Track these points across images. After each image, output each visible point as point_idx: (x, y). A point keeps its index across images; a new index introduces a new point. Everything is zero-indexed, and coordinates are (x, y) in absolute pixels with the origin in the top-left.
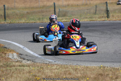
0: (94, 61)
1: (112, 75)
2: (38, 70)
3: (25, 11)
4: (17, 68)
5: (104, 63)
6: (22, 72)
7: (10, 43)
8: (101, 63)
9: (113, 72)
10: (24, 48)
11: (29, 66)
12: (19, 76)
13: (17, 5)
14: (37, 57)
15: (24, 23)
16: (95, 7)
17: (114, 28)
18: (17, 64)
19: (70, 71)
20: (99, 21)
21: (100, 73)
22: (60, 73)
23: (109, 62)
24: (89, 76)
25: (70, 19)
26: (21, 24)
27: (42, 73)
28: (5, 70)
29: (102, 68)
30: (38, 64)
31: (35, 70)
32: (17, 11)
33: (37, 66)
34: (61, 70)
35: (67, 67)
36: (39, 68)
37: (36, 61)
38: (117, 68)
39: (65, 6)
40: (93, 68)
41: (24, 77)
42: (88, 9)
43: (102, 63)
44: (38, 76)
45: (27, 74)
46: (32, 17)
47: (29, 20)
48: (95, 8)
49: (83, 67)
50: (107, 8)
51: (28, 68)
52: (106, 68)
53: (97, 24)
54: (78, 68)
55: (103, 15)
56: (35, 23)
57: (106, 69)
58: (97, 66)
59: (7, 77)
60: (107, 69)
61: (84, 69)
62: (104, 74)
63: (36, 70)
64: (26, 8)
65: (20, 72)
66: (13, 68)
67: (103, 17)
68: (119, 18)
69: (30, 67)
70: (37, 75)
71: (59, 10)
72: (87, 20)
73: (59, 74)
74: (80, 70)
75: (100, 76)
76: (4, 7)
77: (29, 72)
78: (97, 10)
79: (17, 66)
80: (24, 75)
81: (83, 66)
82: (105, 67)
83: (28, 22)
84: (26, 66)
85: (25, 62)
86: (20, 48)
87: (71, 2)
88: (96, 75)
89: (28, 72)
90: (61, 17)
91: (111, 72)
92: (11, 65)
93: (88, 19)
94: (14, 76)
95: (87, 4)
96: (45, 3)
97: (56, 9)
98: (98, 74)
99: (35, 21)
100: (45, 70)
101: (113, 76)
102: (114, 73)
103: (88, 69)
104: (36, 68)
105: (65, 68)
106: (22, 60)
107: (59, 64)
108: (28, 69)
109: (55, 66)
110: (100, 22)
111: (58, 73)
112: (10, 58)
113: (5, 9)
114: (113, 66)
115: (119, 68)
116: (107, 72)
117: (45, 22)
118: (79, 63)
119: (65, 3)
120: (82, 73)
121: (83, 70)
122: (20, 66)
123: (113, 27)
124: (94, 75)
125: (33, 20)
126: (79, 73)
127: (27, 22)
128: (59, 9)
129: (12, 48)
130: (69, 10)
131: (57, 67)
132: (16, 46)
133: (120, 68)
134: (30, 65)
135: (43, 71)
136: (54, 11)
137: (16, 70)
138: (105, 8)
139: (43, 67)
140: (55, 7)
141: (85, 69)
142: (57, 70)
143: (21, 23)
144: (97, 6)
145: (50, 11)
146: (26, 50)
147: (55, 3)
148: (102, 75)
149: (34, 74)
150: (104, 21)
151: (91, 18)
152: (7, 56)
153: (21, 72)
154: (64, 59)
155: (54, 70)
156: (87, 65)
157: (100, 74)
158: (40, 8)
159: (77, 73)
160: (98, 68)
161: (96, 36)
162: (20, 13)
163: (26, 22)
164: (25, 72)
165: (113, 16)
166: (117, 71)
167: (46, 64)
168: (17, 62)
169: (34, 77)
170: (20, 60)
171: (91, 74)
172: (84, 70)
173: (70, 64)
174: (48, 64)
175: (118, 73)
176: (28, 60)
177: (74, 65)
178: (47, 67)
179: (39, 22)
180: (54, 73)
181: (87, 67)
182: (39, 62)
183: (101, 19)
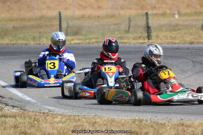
0: (125, 111)
1: (154, 134)
2: (30, 123)
3: (10, 25)
5: (140, 114)
6: (2, 126)
8: (136, 114)
9: (155, 129)
11: (15, 117)
14: (29, 102)
15: (8, 44)
16: (127, 20)
19: (84, 126)
20: (135, 44)
22: (67, 130)
23: (149, 112)
25: (85, 39)
26: (2, 46)
27: (37, 128)
29: (137, 123)
30: (30, 114)
31: (25, 123)
33: (28, 116)
34: (69, 125)
35: (79, 119)
36: (32, 120)
37: (27, 108)
38: (163, 122)
39: (78, 18)
40: (123, 121)
41: (5, 134)
42: (115, 24)
43: (138, 114)
44: (30, 134)
45: (10, 129)
46: (22, 35)
47: (17, 40)
48: (127, 23)
49: (105, 120)
50: (148, 23)
51: (13, 120)
52: (144, 122)
53: (130, 50)
54: (97, 120)
55: (141, 35)
56: (26, 45)
58: (129, 118)
60: (145, 124)
61: (107, 122)
62: (141, 132)
63: (27, 123)
64: (11, 20)
67: (140, 37)
68: (167, 39)
69: (17, 118)
70: (28, 132)
71: (68, 24)
73: (65, 130)
74: (100, 125)
75: (133, 134)
77: (15, 127)
78: (131, 25)
80: (6, 131)
81: (107, 118)
82: (143, 120)
83: (14, 42)
84: (10, 117)
85: (9, 110)
87: (88, 12)
89: (13, 126)
90: (72, 35)
91: (152, 130)
95: (113, 16)
96: (44, 12)
97: (62, 23)
99: (26, 42)
100: (42, 124)
102: (158, 131)
103: (113, 123)
104: (27, 119)
105: (76, 122)
106: (3, 106)
107: (65, 114)
108: (13, 122)
109: (60, 117)
110: (136, 45)
111: (63, 128)
114: (156, 119)
115: (165, 123)
116: (145, 129)
117: (44, 44)
118: (99, 113)
119: (78, 13)
121: (105, 125)
124: (124, 134)
125: (23, 39)
127: (12, 43)
128: (67, 22)
130: (83, 24)
131: (63, 120)
133: (167, 123)
134: (16, 115)
135: (39, 124)
136: (58, 26)
138: (143, 23)
139: (38, 119)
140: (60, 19)
141: (109, 124)
142: (63, 123)
143: (3, 44)
144: (131, 19)
147: (62, 12)
148: (137, 133)
149: (23, 130)
150: (142, 45)
151: (121, 38)
154: (74, 107)
155: (58, 123)
156: (112, 117)
158: (36, 20)
160: (130, 123)
162: (2, 28)
163: (11, 44)
164: (9, 126)
165: (157, 36)
166: (162, 127)
167: (44, 113)
172: (107, 125)
173: (84, 114)
174: (48, 113)
175: (164, 130)
176: (13, 106)
177: (90, 117)
178: (45, 118)
179: (32, 43)
180: (57, 128)
181: (113, 121)
182: (32, 110)
183: (138, 41)
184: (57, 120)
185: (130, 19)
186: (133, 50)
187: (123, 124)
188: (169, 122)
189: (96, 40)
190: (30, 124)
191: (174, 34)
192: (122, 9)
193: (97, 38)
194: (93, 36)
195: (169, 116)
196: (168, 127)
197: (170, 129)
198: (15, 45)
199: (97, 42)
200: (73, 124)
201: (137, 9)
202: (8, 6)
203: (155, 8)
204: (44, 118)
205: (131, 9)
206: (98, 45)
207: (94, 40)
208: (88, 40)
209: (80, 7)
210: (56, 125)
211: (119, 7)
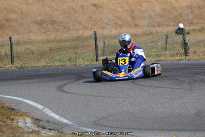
0: (162, 130)
3: (46, 47)
5: (178, 133)
7: (19, 101)
8: (174, 133)
10: (43, 109)
13: (32, 36)
14: (66, 125)
15: (44, 67)
17: (197, 73)
18: (31, 136)
23: (187, 130)
26: (38, 68)
30: (67, 136)
32: (33, 48)
37: (65, 130)
42: (152, 42)
43: (176, 133)
46: (58, 57)
47: (53, 62)
55: (178, 52)
56: (62, 66)
64: (48, 42)
68: (204, 55)
71: (104, 44)
72: (150, 59)
76: (10, 40)
83: (51, 64)
85: (45, 133)
86: (37, 109)
93: (153, 58)
95: (150, 34)
96: (80, 32)
97: (98, 43)
99: (62, 64)
106: (40, 129)
110: (173, 62)
112: (20, 127)
113: (11, 44)
117: (80, 65)
119: (114, 32)
123: (194, 70)
125: (60, 61)
127: (48, 64)
128: (104, 41)
129: (23, 109)
132: (30, 106)
136: (94, 46)
138: (180, 40)
140: (96, 39)
144: (168, 36)
145: (88, 46)
146: (47, 113)
147: (97, 32)
150: (179, 62)
151: (157, 55)
152: (15, 124)
154: (111, 127)
158: (72, 40)
161: (166, 86)
162: (38, 50)
163: (47, 66)
165: (194, 52)
168: (32, 132)
170: (37, 129)
176: (50, 129)
179: (69, 64)
182: (68, 132)
183: (175, 58)
186: (170, 67)
192: (159, 26)
198: (52, 67)
202: (45, 28)
203: (192, 23)
205: (168, 25)
209: (117, 25)
211: (156, 24)
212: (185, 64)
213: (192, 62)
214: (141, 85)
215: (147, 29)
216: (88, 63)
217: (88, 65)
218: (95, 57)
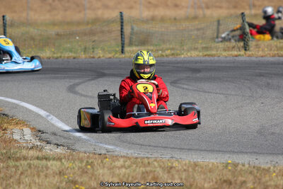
0: (212, 151)
1: (254, 183)
2: (81, 168)
3: (53, 31)
4: (32, 162)
5: (234, 156)
6: (43, 172)
7: (15, 104)
8: (228, 155)
9: (256, 177)
10: (48, 116)
11: (60, 159)
12: (35, 183)
13: (33, 16)
14: (79, 139)
15: (49, 58)
16: (216, 23)
17: (261, 75)
18: (31, 153)
19: (156, 173)
20: (226, 57)
21: (225, 178)
22: (133, 177)
23: (247, 153)
24: (198, 185)
25: (157, 50)
27: (90, 175)
28: (3, 167)
29: (230, 168)
30: (81, 155)
31: (74, 168)
32: (33, 31)
33: (79, 159)
34: (134, 171)
35: (149, 163)
36: (84, 164)
37: (77, 147)
38: (266, 167)
39: (146, 21)
41: (47, 184)
42: (198, 30)
43: (231, 156)
44: (82, 183)
45: (54, 177)
46: (69, 45)
47: (62, 53)
48: (215, 27)
49: (185, 165)
50: (244, 28)
51: (58, 163)
52: (240, 166)
53: (220, 65)
54: (174, 165)
55: (234, 44)
56: (74, 58)
57: (239, 168)
58: (218, 161)
59: (9, 184)
60: (241, 170)
61: (188, 167)
62: (236, 180)
63: (76, 168)
64: (54, 24)
65: (38, 172)
66: (22, 162)
67: (233, 47)
68: (271, 50)
69: (63, 160)
70: (79, 180)
71: (132, 29)
72: (197, 53)
73: (130, 179)
74: (178, 171)
75: (225, 184)
76: (4, 20)
77: (61, 173)
78: (221, 31)
79: (32, 158)
80: (48, 180)
81: (187, 162)
82: (238, 163)
83: (59, 55)
84: (54, 159)
85: (51, 150)
86: (38, 115)
87: (160, 12)
88: (216, 182)
89: (58, 172)
90: (137, 46)
91: (251, 178)
92: (18, 156)
93: (200, 52)
94: (24, 181)
95: (195, 18)
96: (99, 13)
97: (125, 27)
98: (220, 180)
99: (73, 55)
100: (98, 170)
101: (256, 185)
102: (260, 179)
103: (197, 168)
104: (76, 163)
105: (145, 166)
106: (43, 144)
107: (129, 155)
108: (58, 167)
109: (122, 160)
110: (228, 59)
111: (127, 176)
112: (16, 140)
113: (5, 25)
114: (257, 162)
115: (270, 168)
116: (242, 176)
117: (99, 57)
118: (177, 155)
119: (146, 14)
120: (184, 177)
121: (185, 170)
122: (38, 158)
123: (257, 71)
124: (211, 184)
125: (71, 51)
126: (177, 176)
127: (55, 55)
128: (131, 26)
129: (20, 116)
130: (154, 29)
131: (127, 163)
132: (30, 111)
133: (272, 168)
134: (62, 156)
135: (93, 170)
136: (120, 33)
137: (30, 167)
139: (92, 162)
140: (122, 22)
141: (190, 170)
142: (126, 169)
143: (43, 58)
144: (221, 22)
145: (110, 32)
146: (53, 122)
147: (124, 13)
148: (230, 183)
149: (70, 178)
150: (237, 58)
151: (206, 48)
152: (8, 136)
153: (41, 174)
154: (142, 145)
155: (119, 168)
156: (195, 160)
157: (225, 181)
158: (88, 23)
159: (173, 178)
160: (221, 167)
161: (218, 91)
162: (41, 35)
163: (53, 58)
164: (51, 172)
165: (257, 45)
166: (265, 174)
167: (101, 154)
168: (32, 148)
169: (72, 185)
170: (39, 144)
171: (205, 180)
172: (188, 171)
173: (156, 155)
174: (105, 154)
175: (267, 178)
176: (58, 145)
177: (164, 160)
178: (102, 162)
179: (83, 56)
180: (119, 175)
181: (196, 165)
182: (83, 150)
183: (231, 53)
184: (118, 164)
185: (219, 21)
186: (223, 65)
187: (210, 169)
188: (274, 167)
189: (173, 52)
190: (81, 170)
191: (280, 43)
192: (208, 8)
193: (172, 49)
194: (168, 46)
195: (276, 159)
196: (274, 174)
197: (277, 176)
198: (60, 59)
199: (173, 54)
200: (141, 169)
201: (228, 8)
202: (50, 5)
203: (254, 6)
204: (100, 161)
205: (221, 7)
206: (174, 59)
207: (168, 52)
208: (160, 52)
209: (150, 5)
210: (117, 171)
211: (203, 5)
212: (245, 62)
213: (254, 59)
214: (183, 88)
215: (191, 12)
216: (110, 55)
217: (110, 58)
218: (120, 48)
